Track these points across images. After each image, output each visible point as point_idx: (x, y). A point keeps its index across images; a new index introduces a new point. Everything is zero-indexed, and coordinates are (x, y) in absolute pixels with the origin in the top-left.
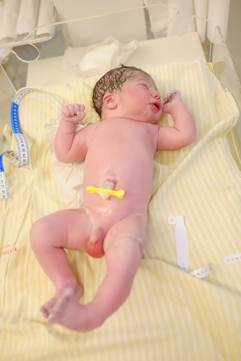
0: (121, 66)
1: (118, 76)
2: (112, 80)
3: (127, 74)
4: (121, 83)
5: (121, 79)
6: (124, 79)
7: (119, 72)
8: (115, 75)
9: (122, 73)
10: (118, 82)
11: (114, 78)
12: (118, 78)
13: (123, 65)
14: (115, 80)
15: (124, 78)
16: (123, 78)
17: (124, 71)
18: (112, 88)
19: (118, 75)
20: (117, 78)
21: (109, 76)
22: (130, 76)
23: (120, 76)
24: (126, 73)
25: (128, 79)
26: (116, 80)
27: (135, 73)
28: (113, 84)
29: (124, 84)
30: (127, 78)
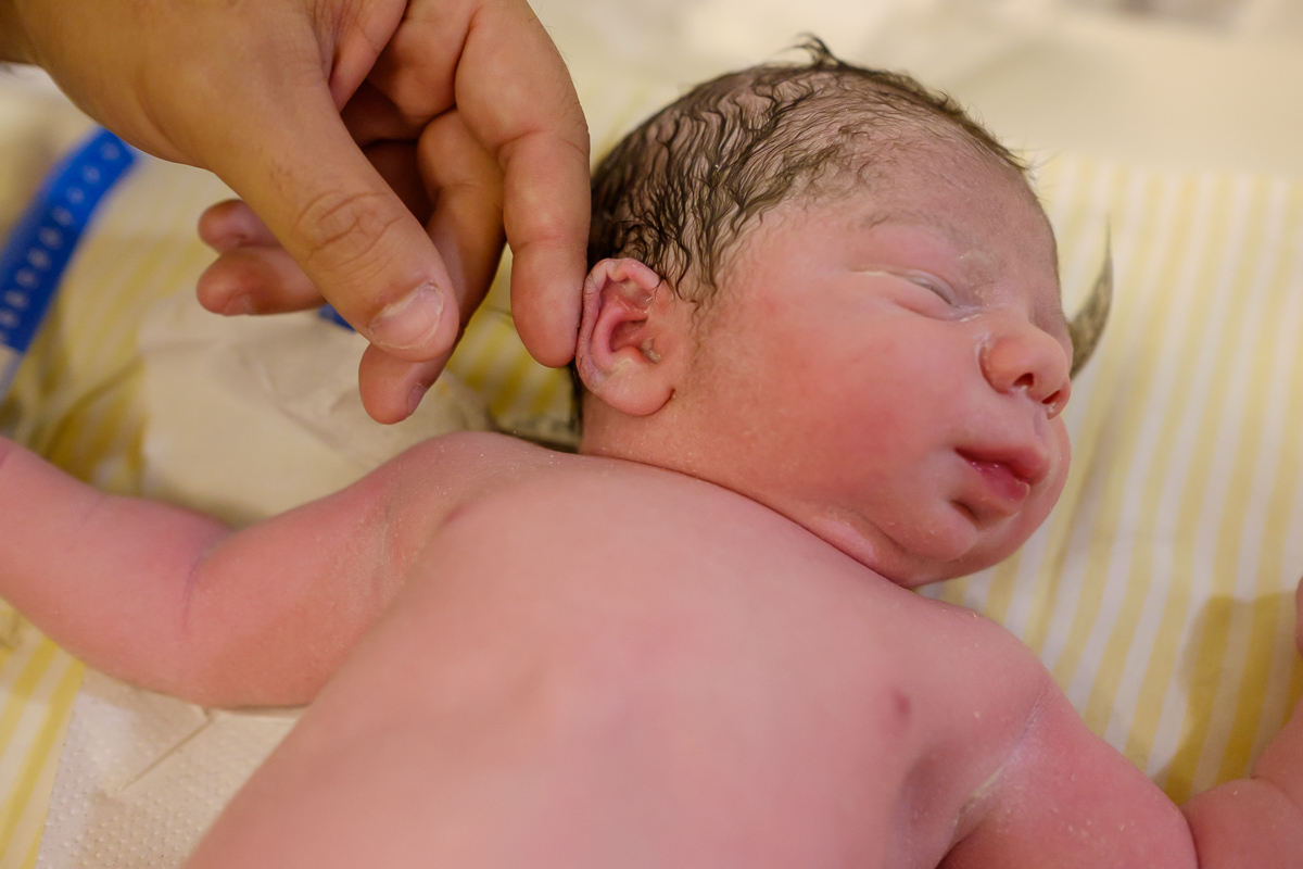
0: (804, 58)
1: (735, 138)
2: (688, 162)
3: (812, 132)
4: (737, 208)
5: (753, 164)
6: (771, 173)
7: (757, 104)
8: (724, 121)
9: (776, 113)
10: (723, 195)
11: (701, 148)
12: (732, 153)
13: (824, 50)
14: (703, 165)
15: (776, 166)
16: (766, 166)
17: (796, 102)
18: (661, 232)
19: (744, 123)
20: (725, 152)
21: (677, 125)
22: (827, 154)
23: (757, 141)
24: (809, 126)
25: (800, 181)
26: (712, 169)
27: (879, 136)
28: (684, 197)
29: (755, 217)
30: (800, 166)
